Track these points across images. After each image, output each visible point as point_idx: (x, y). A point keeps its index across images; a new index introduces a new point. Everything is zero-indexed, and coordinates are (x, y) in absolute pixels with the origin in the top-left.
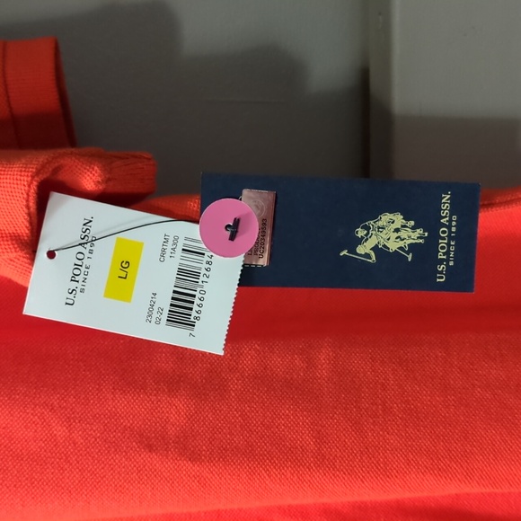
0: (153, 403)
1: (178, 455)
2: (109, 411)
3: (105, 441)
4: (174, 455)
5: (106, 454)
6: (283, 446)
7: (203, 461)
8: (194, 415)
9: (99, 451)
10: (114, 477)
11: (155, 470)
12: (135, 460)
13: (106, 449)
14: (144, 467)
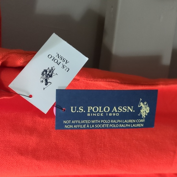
0: (24, 138)
1: (32, 158)
2: (7, 140)
3: (5, 151)
4: (30, 157)
5: (5, 156)
6: (69, 156)
7: (41, 160)
8: (38, 143)
9: (2, 154)
10: (7, 164)
11: (23, 162)
12: (16, 159)
13: (5, 154)
14: (19, 161)
